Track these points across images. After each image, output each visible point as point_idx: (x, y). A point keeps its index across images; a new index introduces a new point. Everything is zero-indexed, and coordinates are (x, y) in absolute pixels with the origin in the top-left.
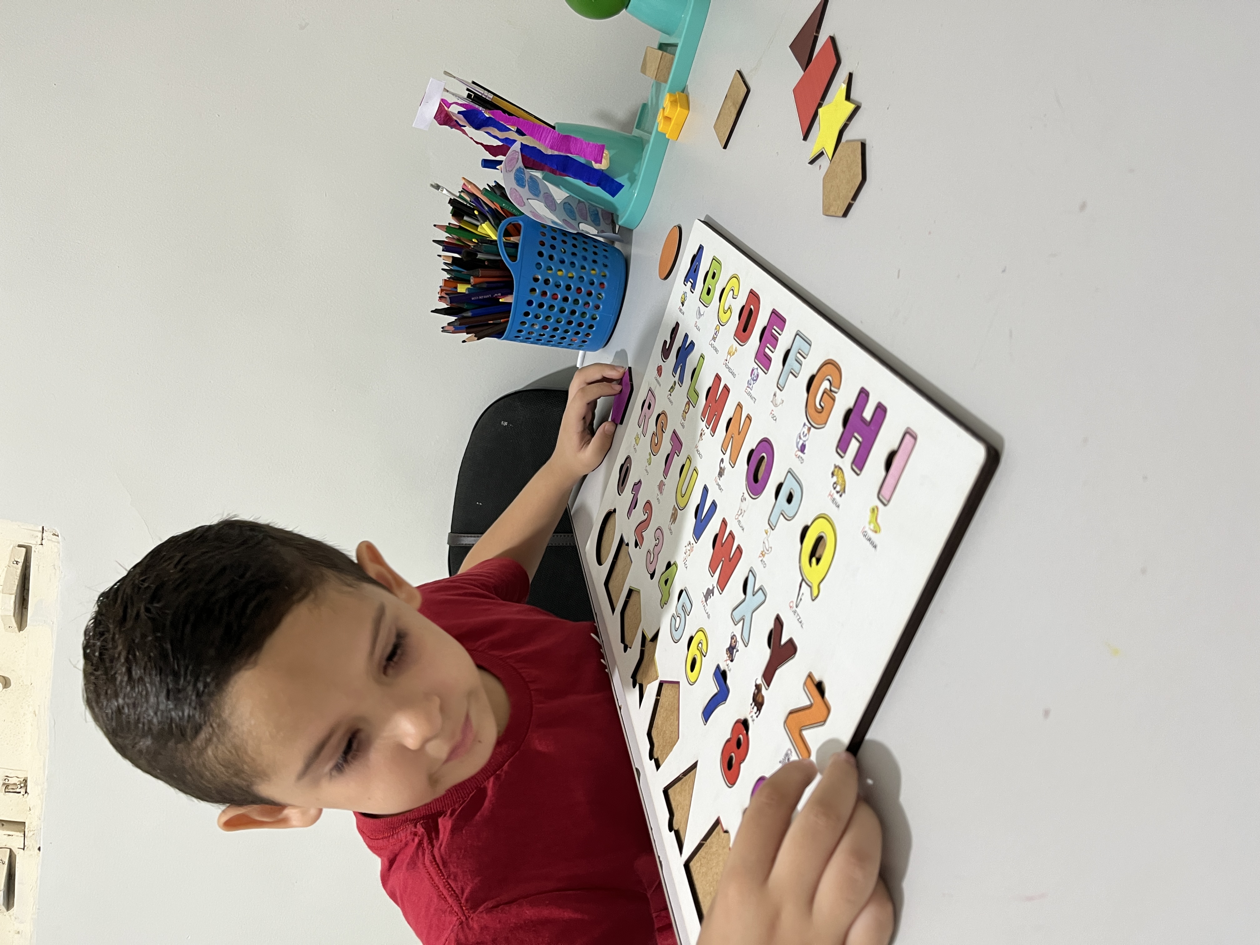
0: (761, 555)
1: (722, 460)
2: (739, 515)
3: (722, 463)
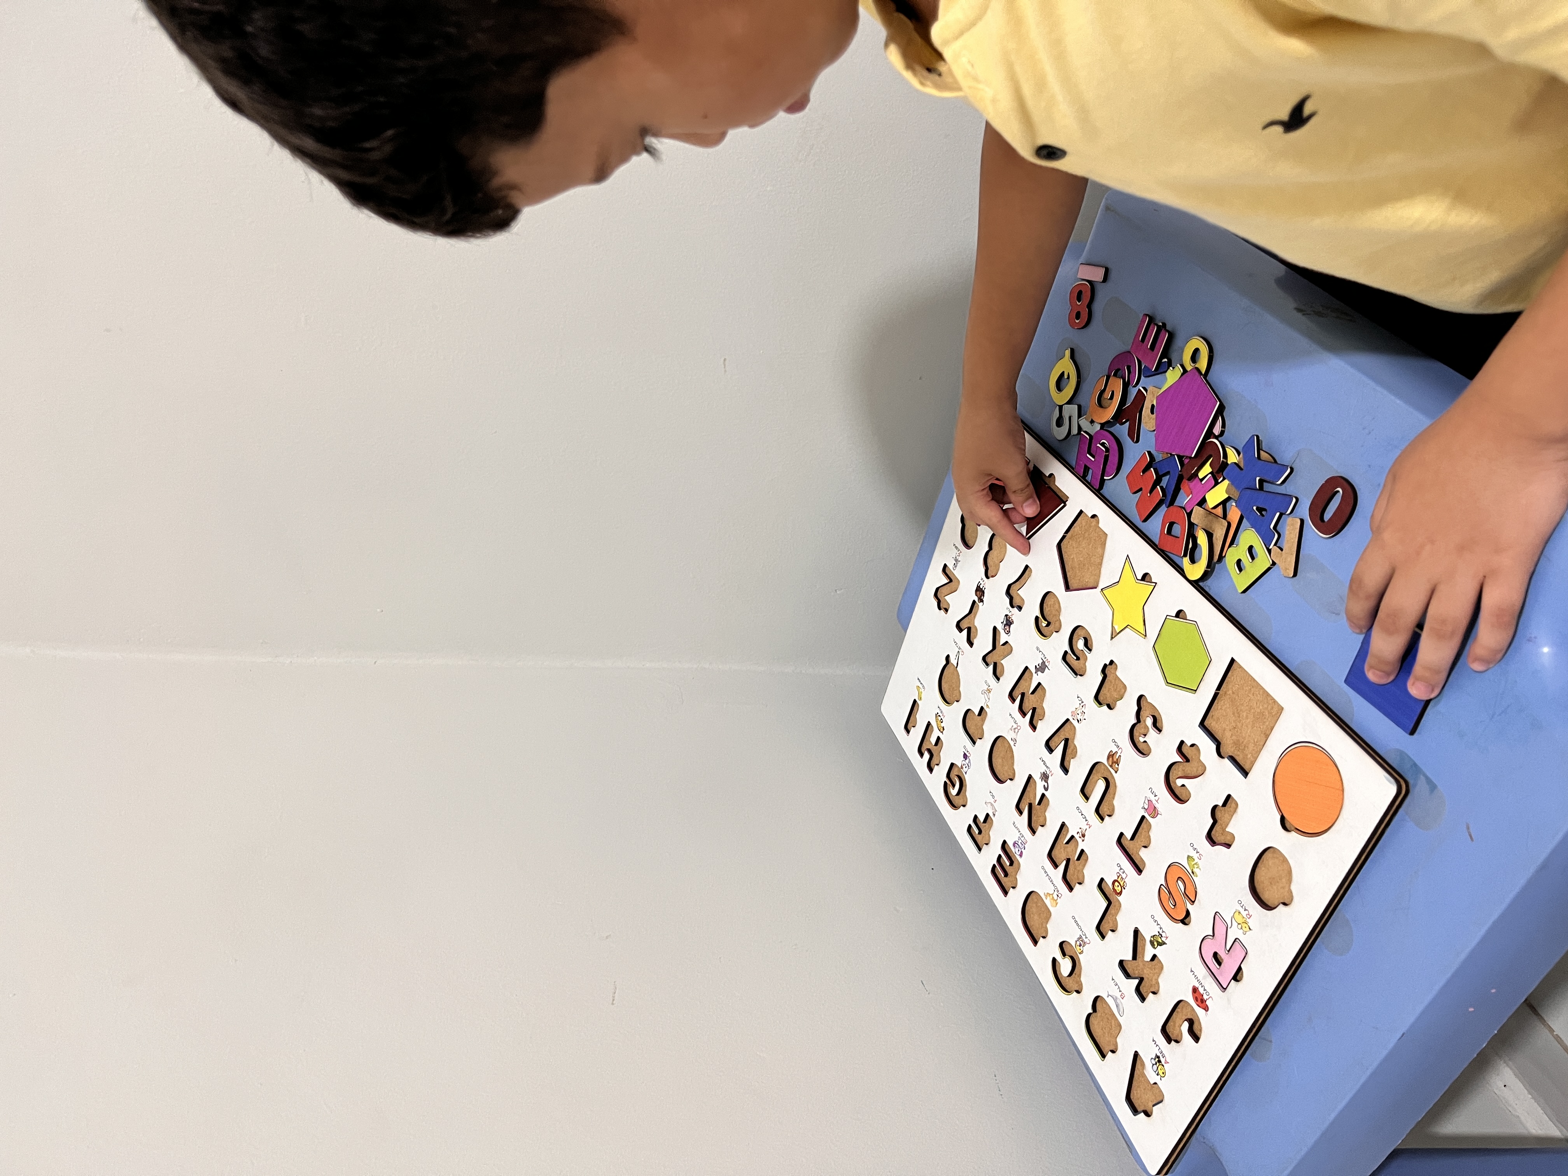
0: (990, 690)
1: (1046, 789)
2: (1016, 728)
3: (1046, 787)
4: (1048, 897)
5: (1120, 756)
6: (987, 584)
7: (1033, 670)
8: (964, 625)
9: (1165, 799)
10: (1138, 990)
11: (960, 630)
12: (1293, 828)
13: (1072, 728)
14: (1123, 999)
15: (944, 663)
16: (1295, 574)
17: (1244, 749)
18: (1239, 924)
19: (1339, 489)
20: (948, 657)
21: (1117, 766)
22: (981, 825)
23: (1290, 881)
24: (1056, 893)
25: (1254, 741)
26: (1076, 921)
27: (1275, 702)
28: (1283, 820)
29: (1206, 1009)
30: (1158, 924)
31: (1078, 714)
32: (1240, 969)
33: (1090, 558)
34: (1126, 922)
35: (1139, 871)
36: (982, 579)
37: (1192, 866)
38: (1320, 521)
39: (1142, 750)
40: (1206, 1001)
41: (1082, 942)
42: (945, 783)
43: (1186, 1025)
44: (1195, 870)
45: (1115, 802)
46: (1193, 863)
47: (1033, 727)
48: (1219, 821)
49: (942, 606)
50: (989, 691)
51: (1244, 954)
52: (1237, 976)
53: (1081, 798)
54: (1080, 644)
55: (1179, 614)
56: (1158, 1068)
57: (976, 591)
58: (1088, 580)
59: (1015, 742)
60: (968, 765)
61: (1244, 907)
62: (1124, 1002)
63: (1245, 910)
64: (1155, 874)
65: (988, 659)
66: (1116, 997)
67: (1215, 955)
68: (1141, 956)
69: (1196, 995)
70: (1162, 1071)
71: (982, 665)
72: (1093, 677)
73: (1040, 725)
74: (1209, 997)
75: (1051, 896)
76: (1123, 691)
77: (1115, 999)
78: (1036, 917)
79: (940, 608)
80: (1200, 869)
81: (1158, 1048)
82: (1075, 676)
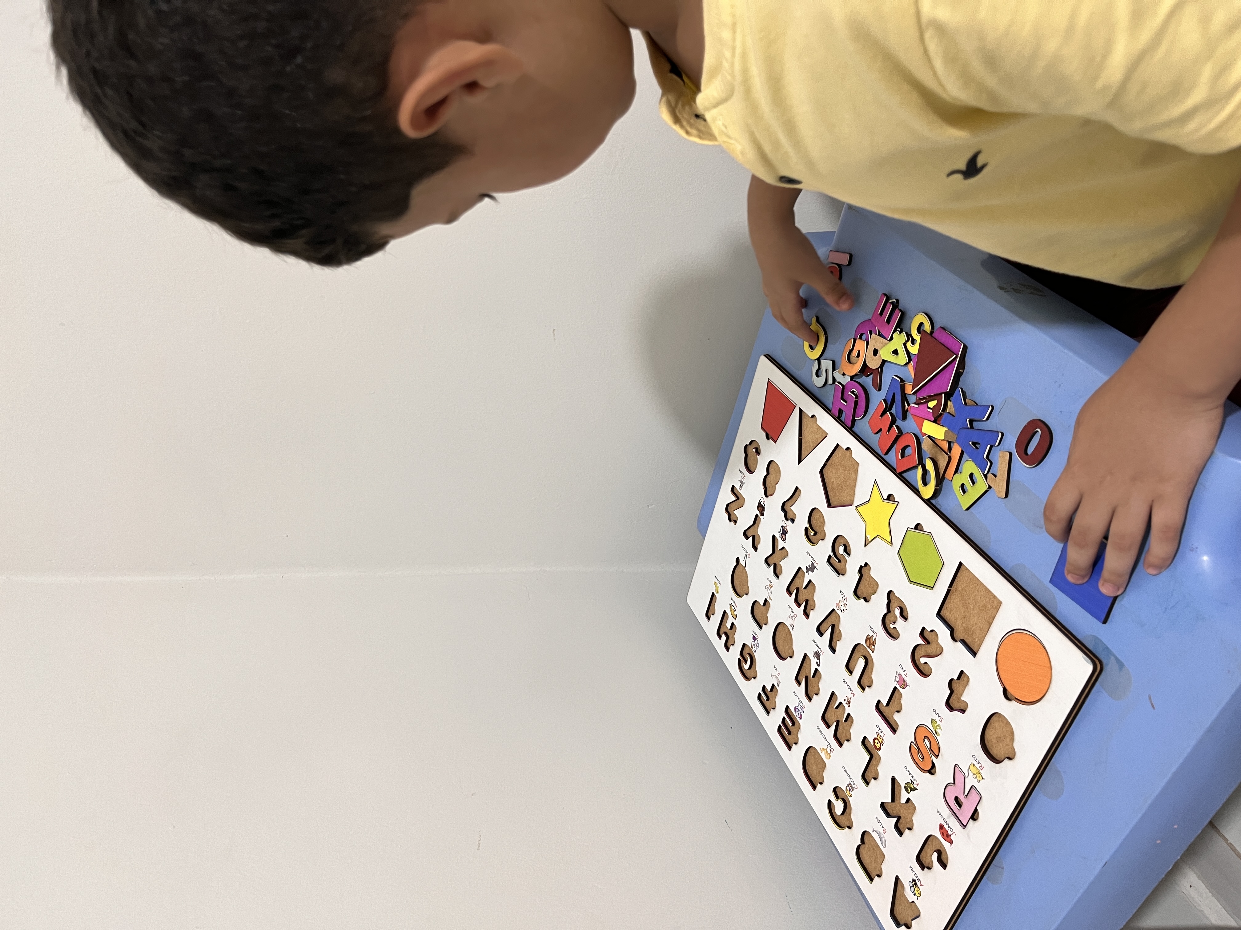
1: (819, 665)
3: (819, 663)
4: (823, 752)
5: (875, 639)
6: (767, 502)
7: (805, 570)
8: (749, 533)
9: (912, 674)
10: (896, 826)
11: (747, 538)
12: (1013, 698)
13: (838, 616)
14: (885, 833)
15: (735, 563)
16: (1007, 496)
17: (972, 634)
18: (974, 774)
19: (1038, 430)
20: (738, 559)
21: (873, 647)
22: (769, 694)
23: (1012, 739)
24: (829, 748)
25: (980, 628)
26: (845, 771)
27: (995, 597)
28: (1005, 691)
29: (951, 842)
30: (910, 774)
31: (841, 605)
32: (976, 810)
33: (846, 482)
34: (885, 771)
35: (894, 730)
36: (762, 497)
37: (935, 728)
38: (1024, 455)
39: (893, 635)
40: (950, 836)
41: (851, 788)
42: (739, 659)
43: (935, 855)
44: (937, 730)
45: (873, 676)
46: (936, 725)
47: (807, 615)
48: (955, 691)
49: (732, 519)
50: (771, 586)
51: (979, 798)
52: (974, 816)
53: (845, 673)
54: (841, 550)
55: (918, 527)
56: (914, 889)
57: (758, 507)
58: (846, 499)
59: (793, 627)
60: (756, 645)
61: (977, 761)
62: (885, 836)
63: (979, 763)
64: (906, 734)
65: (769, 561)
66: (879, 832)
67: (956, 799)
68: (898, 799)
69: (942, 831)
70: (918, 892)
71: (764, 565)
72: (852, 577)
73: (812, 614)
74: (953, 832)
75: (825, 750)
76: (876, 587)
77: (879, 834)
78: (814, 767)
79: (730, 520)
80: (942, 730)
81: (914, 873)
82: (838, 575)
